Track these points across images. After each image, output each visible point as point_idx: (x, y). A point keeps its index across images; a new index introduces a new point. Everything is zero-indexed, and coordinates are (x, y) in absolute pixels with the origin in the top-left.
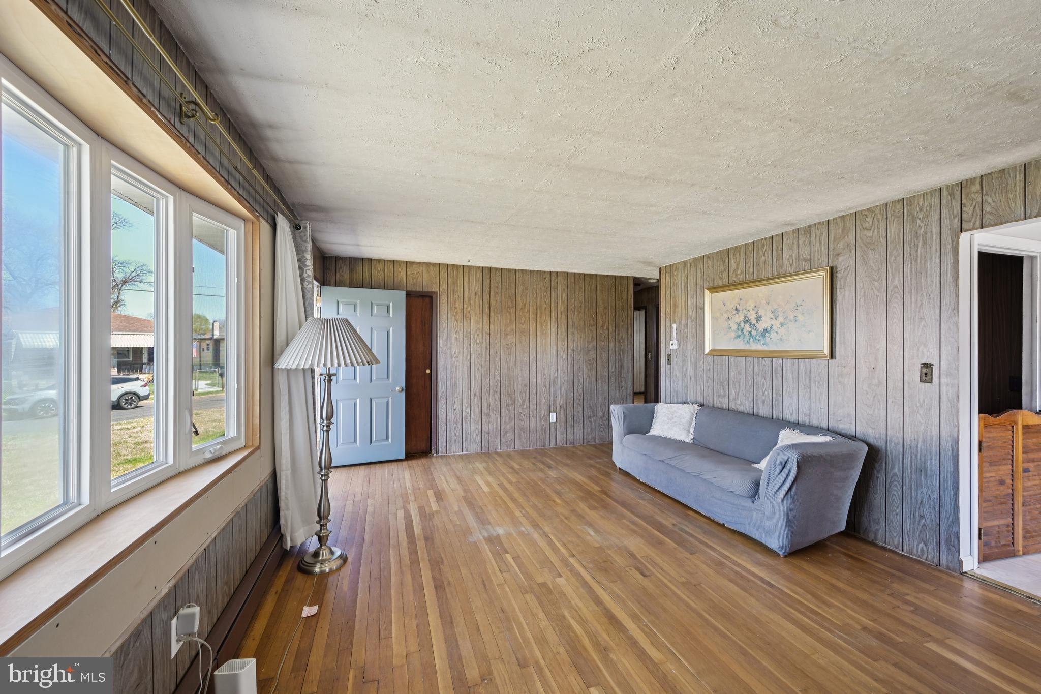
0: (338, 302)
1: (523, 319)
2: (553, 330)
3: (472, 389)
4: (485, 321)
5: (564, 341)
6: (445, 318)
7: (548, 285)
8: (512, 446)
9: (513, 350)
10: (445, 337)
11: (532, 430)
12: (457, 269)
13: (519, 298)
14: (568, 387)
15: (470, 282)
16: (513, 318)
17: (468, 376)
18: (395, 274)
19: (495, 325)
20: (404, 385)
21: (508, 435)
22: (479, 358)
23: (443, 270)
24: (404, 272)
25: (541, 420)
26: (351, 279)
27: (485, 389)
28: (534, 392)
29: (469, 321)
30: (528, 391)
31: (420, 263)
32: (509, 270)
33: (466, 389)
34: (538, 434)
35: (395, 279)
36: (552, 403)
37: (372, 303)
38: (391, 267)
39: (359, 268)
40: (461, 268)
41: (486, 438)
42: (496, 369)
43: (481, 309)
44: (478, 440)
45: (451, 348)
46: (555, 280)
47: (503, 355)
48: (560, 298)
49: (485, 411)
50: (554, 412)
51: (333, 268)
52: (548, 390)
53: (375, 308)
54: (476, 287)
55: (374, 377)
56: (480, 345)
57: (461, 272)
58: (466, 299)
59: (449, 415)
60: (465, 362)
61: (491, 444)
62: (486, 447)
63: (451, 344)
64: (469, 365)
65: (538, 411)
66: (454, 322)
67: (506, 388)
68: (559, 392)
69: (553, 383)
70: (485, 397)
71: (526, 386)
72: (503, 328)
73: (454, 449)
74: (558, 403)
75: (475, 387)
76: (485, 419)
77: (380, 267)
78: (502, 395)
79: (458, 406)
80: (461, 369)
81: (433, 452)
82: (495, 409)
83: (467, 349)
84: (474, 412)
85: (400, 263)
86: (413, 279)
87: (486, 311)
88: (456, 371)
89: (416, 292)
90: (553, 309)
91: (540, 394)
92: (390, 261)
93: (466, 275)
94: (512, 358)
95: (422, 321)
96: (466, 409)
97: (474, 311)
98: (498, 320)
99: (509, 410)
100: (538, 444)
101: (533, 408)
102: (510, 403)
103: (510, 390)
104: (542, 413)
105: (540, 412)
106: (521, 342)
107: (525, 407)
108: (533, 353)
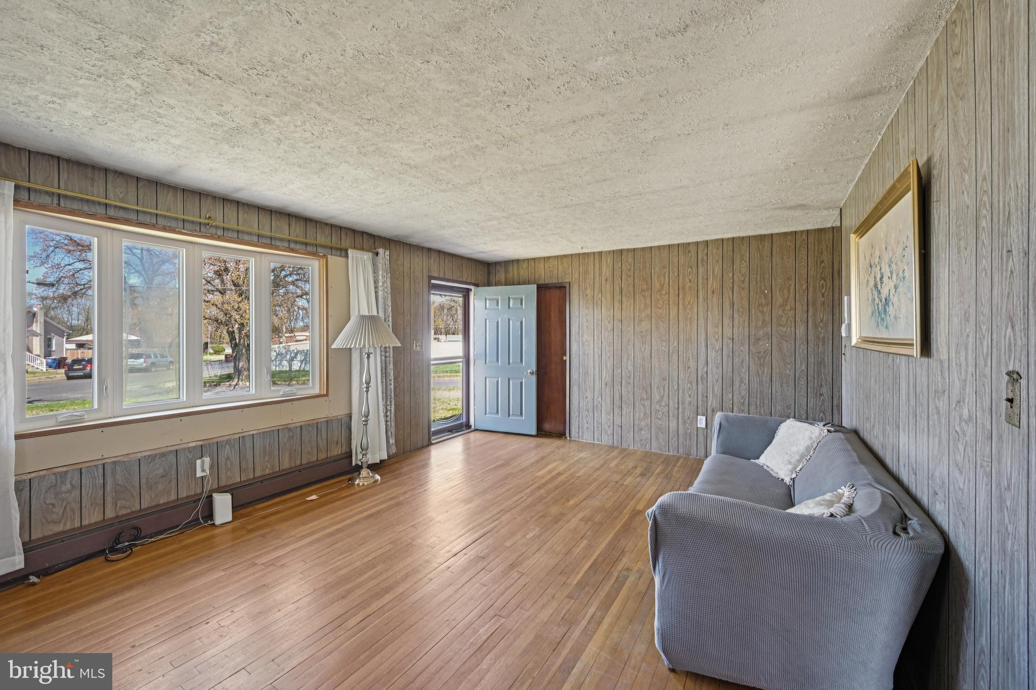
0: (486, 299)
1: (661, 302)
2: (701, 314)
3: (603, 378)
4: (616, 308)
5: (717, 327)
6: (577, 306)
7: (694, 259)
8: (648, 446)
9: (648, 338)
10: (578, 326)
11: (673, 432)
12: (588, 257)
13: (655, 279)
14: (724, 386)
15: (600, 268)
16: (648, 302)
17: (599, 364)
18: (536, 270)
19: (628, 311)
20: (534, 368)
21: (643, 432)
22: (610, 346)
23: (575, 260)
24: (543, 267)
25: (684, 423)
26: (506, 279)
27: (617, 379)
28: (676, 387)
29: (600, 308)
30: (667, 385)
31: (555, 257)
32: (643, 249)
33: (597, 378)
34: (681, 438)
35: (536, 274)
36: (700, 403)
37: (509, 298)
38: (533, 264)
39: (510, 269)
40: (592, 255)
41: (617, 433)
42: (628, 358)
43: (612, 295)
44: (610, 432)
45: (582, 337)
46: (703, 250)
47: (637, 344)
48: (710, 273)
49: (617, 403)
50: (703, 415)
51: (494, 272)
52: (695, 387)
53: (511, 301)
54: (606, 271)
55: (511, 361)
56: (611, 332)
57: (592, 259)
58: (597, 286)
59: (581, 401)
60: (596, 350)
61: (624, 439)
62: (618, 441)
63: (583, 332)
64: (600, 353)
65: (680, 411)
66: (586, 310)
67: (640, 380)
68: (710, 391)
69: (702, 380)
70: (617, 387)
71: (664, 379)
72: (637, 314)
73: (585, 436)
74: (709, 404)
75: (606, 377)
76: (617, 411)
77: (525, 265)
78: (636, 388)
79: (589, 394)
80: (592, 356)
81: (567, 435)
82: (628, 401)
83: (598, 337)
84: (605, 402)
85: (539, 259)
86: (550, 272)
87: (617, 297)
88: (588, 359)
89: (553, 283)
90: (700, 287)
91: (683, 391)
92: (532, 259)
93: (597, 261)
94: (648, 347)
95: (559, 311)
96: (597, 398)
97: (605, 298)
98: (631, 305)
99: (644, 405)
100: (681, 451)
101: (674, 407)
102: (645, 397)
103: (646, 383)
104: (686, 414)
105: (683, 413)
106: (658, 329)
107: (663, 404)
108: (674, 342)
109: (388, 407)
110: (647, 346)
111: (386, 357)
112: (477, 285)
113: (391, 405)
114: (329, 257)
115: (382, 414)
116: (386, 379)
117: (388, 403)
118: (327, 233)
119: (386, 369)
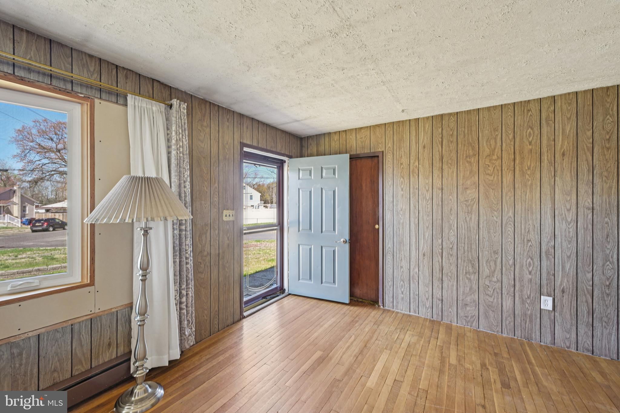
0: (299, 169)
1: (491, 168)
2: (545, 180)
3: (421, 249)
4: (435, 175)
5: (569, 194)
6: (391, 175)
7: (536, 118)
8: (475, 324)
9: (475, 207)
10: (391, 194)
11: (507, 312)
12: (403, 125)
13: (484, 143)
14: (580, 264)
15: (417, 135)
16: (475, 169)
17: (416, 234)
18: (348, 141)
19: (450, 179)
20: (347, 237)
21: (468, 308)
22: (428, 216)
23: (389, 129)
24: (355, 138)
25: (523, 302)
26: (317, 151)
27: (437, 250)
28: (511, 262)
29: (417, 177)
30: (499, 259)
31: (367, 127)
32: (469, 112)
33: (413, 248)
34: (518, 320)
35: (348, 146)
36: (544, 282)
37: (322, 168)
38: (344, 136)
39: (322, 141)
40: (408, 122)
41: (437, 306)
42: (450, 229)
43: (431, 162)
44: (428, 304)
45: (397, 205)
46: (549, 108)
47: (461, 214)
48: (559, 133)
49: (437, 274)
50: (549, 295)
51: (306, 146)
52: (537, 263)
53: (324, 171)
54: (424, 138)
55: (324, 229)
56: (430, 201)
57: (408, 127)
58: (413, 154)
59: (395, 271)
60: (412, 219)
61: (445, 314)
62: (438, 315)
63: (397, 201)
64: (417, 222)
65: (517, 288)
66: (400, 179)
67: (464, 252)
68: (559, 268)
69: (547, 255)
70: (437, 259)
71: (495, 253)
72: (461, 182)
73: (400, 306)
74: (558, 283)
75: (425, 246)
76: (437, 283)
77: (336, 137)
78: (459, 261)
79: (405, 264)
80: (408, 226)
81: (380, 303)
82: (450, 274)
83: (415, 206)
84: (423, 273)
85: (351, 130)
86: (362, 143)
87: (437, 164)
88: (403, 228)
89: (364, 153)
90: (544, 149)
91: (521, 267)
92: (343, 131)
93: (413, 128)
94: (474, 217)
95: (371, 181)
96: (414, 269)
97: (423, 166)
98: (453, 172)
99: (470, 279)
100: (518, 333)
101: (509, 284)
102: (471, 271)
103: (472, 255)
104: (525, 292)
105: (521, 291)
106: (487, 197)
107: (495, 279)
108: (508, 212)
109: (184, 292)
110: (473, 215)
111: (180, 230)
112: (290, 157)
113: (188, 288)
114: (97, 101)
115: (173, 302)
116: (180, 257)
117: (184, 286)
118: (92, 69)
119: (180, 244)
